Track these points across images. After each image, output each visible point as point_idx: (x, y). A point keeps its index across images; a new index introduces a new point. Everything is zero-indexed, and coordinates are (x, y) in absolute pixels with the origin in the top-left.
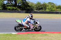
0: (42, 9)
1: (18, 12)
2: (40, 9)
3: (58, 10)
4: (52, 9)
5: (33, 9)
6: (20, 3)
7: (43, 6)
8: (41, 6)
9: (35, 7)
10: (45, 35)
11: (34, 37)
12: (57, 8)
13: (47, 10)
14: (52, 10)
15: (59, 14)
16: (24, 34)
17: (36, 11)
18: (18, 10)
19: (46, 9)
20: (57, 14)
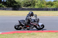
0: (30, 5)
1: (3, 10)
2: (28, 6)
3: (48, 7)
4: (42, 5)
5: (20, 5)
7: (32, 3)
8: (29, 2)
9: (22, 3)
10: (33, 34)
11: (20, 37)
12: (47, 4)
13: (36, 7)
14: (41, 7)
15: (49, 10)
16: (8, 34)
17: (23, 8)
18: (3, 7)
19: (34, 5)
20: (47, 10)
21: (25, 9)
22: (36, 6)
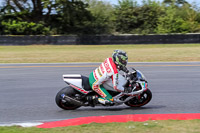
0: (139, 24)
2: (133, 26)
4: (180, 23)
5: (105, 26)
6: (55, 6)
7: (145, 16)
8: (136, 14)
12: (198, 20)
14: (179, 30)
17: (116, 34)
18: (47, 34)
21: (123, 38)
22: (160, 28)
